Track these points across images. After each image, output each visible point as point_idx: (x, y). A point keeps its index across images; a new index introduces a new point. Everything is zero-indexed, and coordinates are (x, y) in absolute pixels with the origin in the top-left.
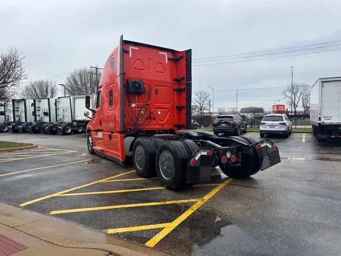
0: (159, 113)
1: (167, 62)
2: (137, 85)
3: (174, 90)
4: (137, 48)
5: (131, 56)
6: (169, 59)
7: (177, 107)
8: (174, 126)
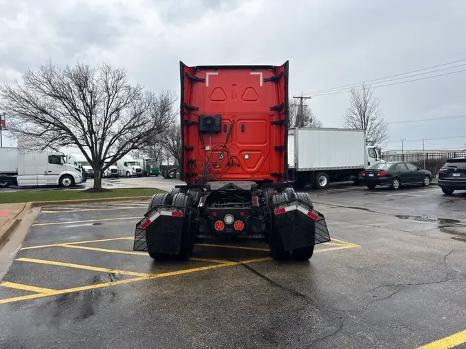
0: (247, 157)
1: (261, 85)
2: (209, 122)
3: (272, 123)
4: (217, 74)
5: (207, 85)
6: (265, 80)
7: (276, 148)
8: (272, 175)
